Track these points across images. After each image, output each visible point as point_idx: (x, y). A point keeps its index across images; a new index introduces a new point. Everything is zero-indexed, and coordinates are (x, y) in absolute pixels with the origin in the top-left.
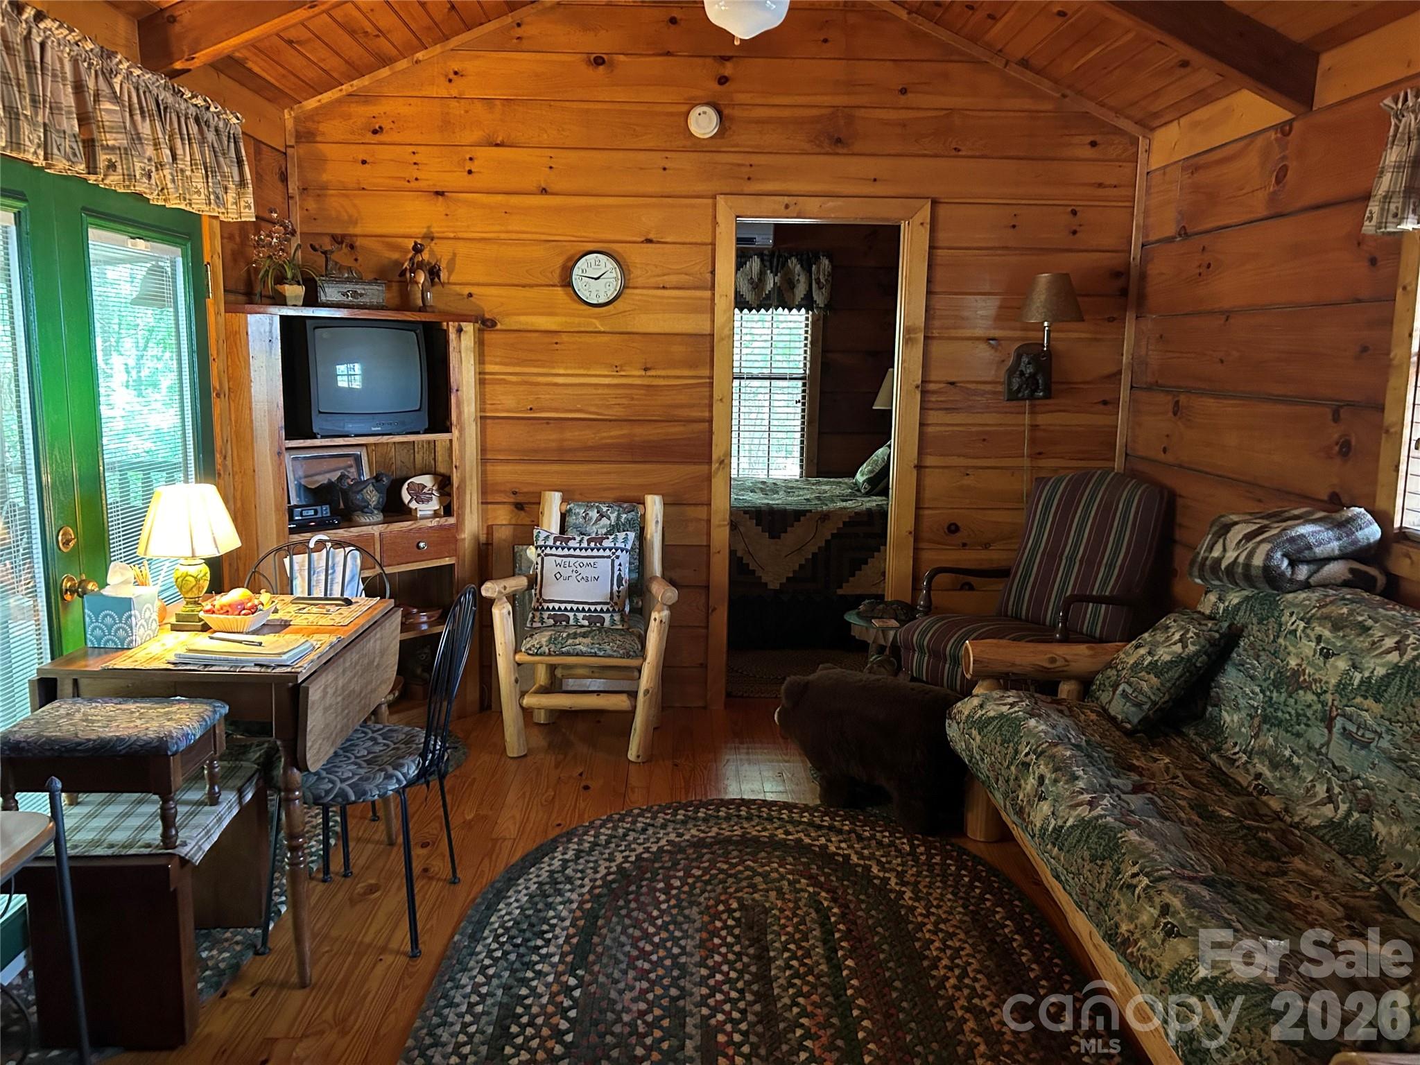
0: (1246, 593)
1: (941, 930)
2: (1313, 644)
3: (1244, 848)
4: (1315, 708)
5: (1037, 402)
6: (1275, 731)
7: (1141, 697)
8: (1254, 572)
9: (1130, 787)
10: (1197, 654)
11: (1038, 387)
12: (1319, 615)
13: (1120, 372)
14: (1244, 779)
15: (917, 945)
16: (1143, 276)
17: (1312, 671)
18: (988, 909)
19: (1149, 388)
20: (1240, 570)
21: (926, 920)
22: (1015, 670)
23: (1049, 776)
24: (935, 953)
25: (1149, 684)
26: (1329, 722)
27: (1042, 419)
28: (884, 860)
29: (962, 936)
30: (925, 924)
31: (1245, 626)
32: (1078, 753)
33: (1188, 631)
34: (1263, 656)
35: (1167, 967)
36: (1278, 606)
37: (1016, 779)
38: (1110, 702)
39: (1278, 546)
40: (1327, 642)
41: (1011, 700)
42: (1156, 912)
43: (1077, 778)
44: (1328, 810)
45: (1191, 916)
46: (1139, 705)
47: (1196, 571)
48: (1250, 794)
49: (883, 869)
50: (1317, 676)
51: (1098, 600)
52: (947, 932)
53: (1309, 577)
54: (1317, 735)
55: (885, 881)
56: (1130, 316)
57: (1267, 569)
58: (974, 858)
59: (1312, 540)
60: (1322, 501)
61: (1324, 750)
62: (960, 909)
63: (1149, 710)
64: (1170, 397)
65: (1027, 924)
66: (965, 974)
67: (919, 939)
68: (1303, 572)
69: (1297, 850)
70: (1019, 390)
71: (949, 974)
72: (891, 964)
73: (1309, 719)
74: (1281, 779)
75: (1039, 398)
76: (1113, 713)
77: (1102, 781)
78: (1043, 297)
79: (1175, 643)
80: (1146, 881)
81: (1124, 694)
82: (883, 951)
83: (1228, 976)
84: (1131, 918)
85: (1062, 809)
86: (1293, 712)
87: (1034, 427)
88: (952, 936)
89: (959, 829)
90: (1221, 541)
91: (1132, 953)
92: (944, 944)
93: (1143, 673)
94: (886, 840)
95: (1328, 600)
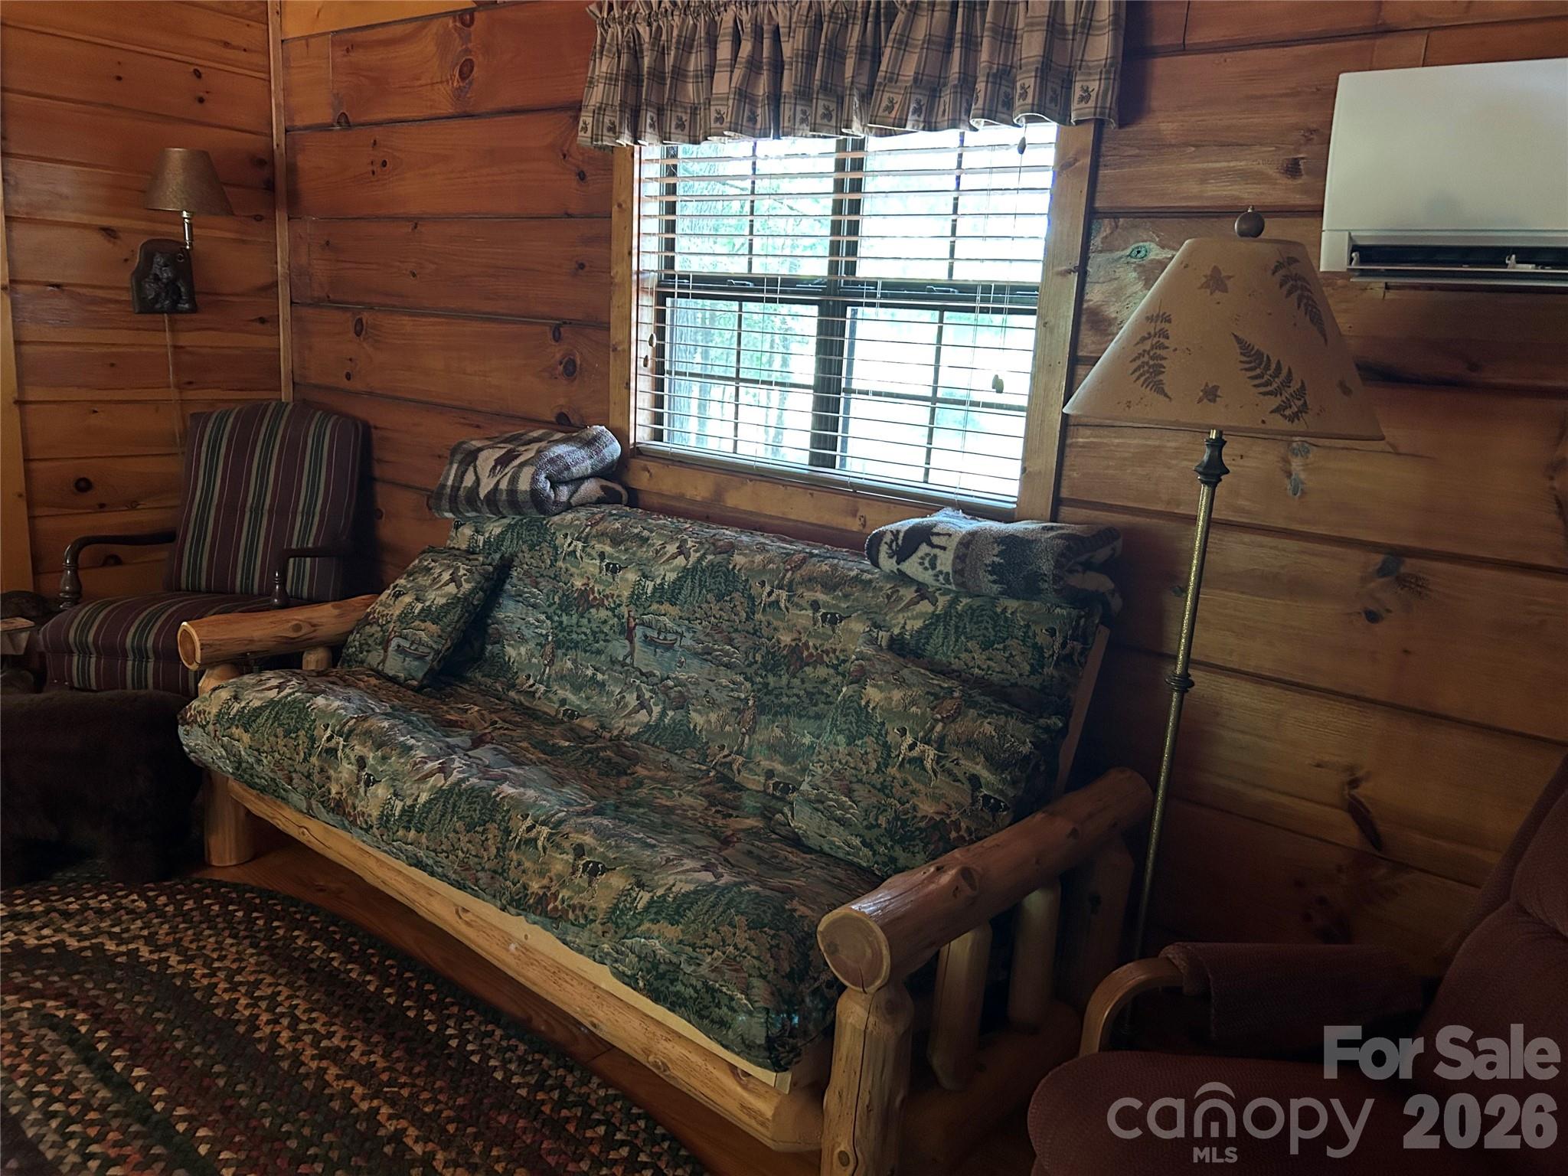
0: (506, 521)
1: (241, 983)
2: (598, 562)
3: (596, 771)
4: (611, 622)
5: (178, 317)
6: (572, 654)
7: (422, 649)
8: (520, 497)
9: (469, 743)
10: (473, 591)
11: (181, 296)
12: (594, 531)
13: (275, 284)
14: (550, 708)
15: (219, 1012)
16: (292, 170)
17: (601, 588)
18: (284, 937)
19: (316, 303)
20: (504, 497)
21: (214, 980)
22: (254, 648)
23: (371, 758)
24: (247, 1013)
25: (427, 633)
26: (628, 633)
27: (186, 339)
28: (117, 929)
29: (269, 980)
30: (216, 985)
31: (514, 555)
32: (397, 722)
33: (457, 569)
34: (543, 583)
35: (604, 906)
36: (547, 530)
37: (322, 770)
38: (383, 661)
39: (541, 468)
40: (611, 557)
41: (274, 682)
42: (570, 858)
43: (411, 748)
44: (643, 716)
45: (609, 847)
46: (421, 658)
47: (445, 504)
48: (562, 722)
49: (120, 940)
50: (607, 592)
51: (302, 553)
52: (248, 983)
53: (571, 497)
54: (619, 648)
55: (133, 954)
56: (281, 216)
57: (535, 494)
58: (235, 887)
59: (569, 460)
60: (551, 423)
61: (628, 661)
62: (251, 951)
63: (433, 660)
64: (349, 315)
65: (337, 937)
66: (295, 1021)
67: (217, 1006)
68: (564, 492)
69: (635, 760)
70: (156, 300)
71: (278, 1029)
72: (197, 1049)
73: (606, 635)
74: (588, 698)
75: (182, 312)
76: (391, 673)
77: (441, 744)
78: (180, 179)
79: (446, 584)
80: (545, 830)
81: (400, 649)
82: (178, 1038)
83: (674, 889)
84: (542, 874)
85: (408, 787)
86: (588, 631)
87: (176, 348)
88: (257, 984)
89: (199, 858)
90: (471, 469)
91: (555, 908)
92: (252, 997)
93: (417, 623)
94: (107, 905)
95: (597, 517)
